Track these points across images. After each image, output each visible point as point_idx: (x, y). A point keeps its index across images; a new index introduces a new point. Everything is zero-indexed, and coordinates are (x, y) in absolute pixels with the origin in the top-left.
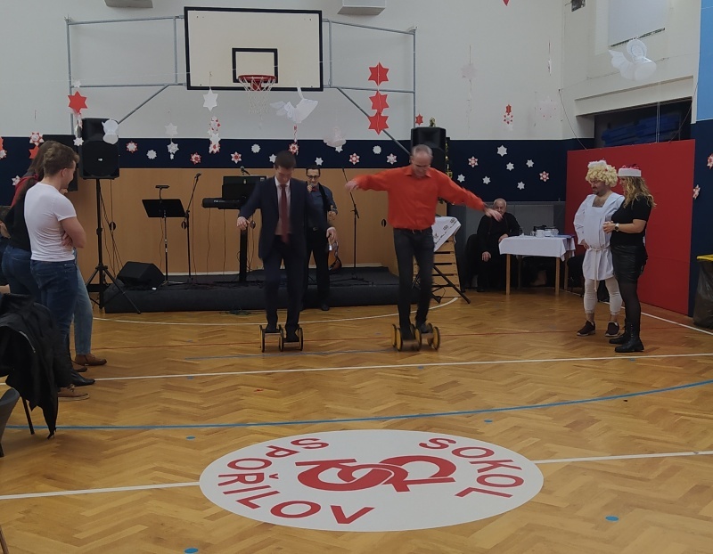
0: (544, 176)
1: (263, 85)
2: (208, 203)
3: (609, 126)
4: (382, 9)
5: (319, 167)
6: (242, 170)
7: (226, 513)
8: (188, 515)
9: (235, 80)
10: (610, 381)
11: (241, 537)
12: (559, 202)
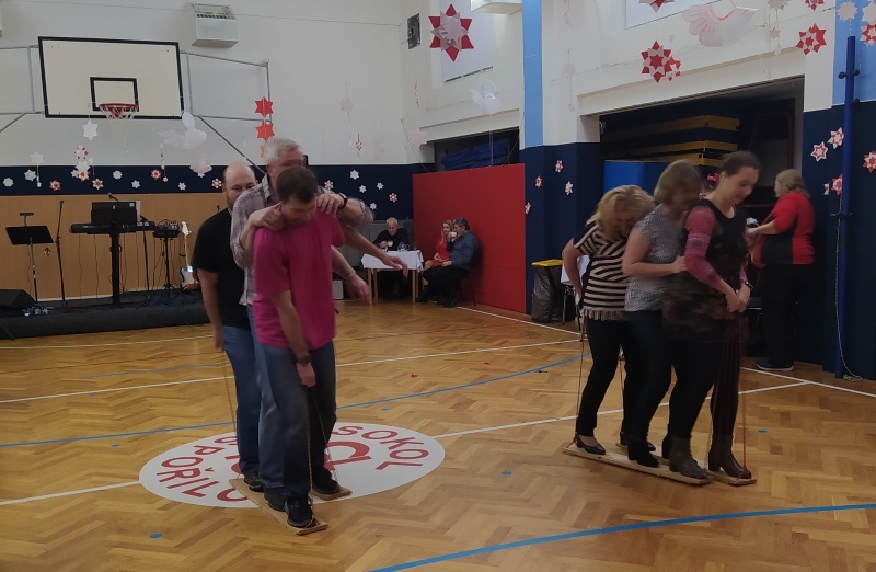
0: (393, 197)
1: (127, 114)
2: (76, 229)
3: (447, 152)
4: (236, 42)
5: (182, 191)
6: (111, 197)
7: (174, 504)
8: (142, 508)
9: (95, 109)
10: (477, 370)
11: (198, 520)
12: (408, 221)
